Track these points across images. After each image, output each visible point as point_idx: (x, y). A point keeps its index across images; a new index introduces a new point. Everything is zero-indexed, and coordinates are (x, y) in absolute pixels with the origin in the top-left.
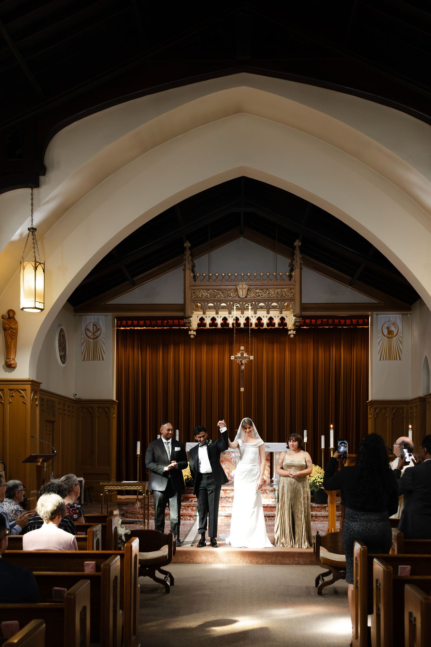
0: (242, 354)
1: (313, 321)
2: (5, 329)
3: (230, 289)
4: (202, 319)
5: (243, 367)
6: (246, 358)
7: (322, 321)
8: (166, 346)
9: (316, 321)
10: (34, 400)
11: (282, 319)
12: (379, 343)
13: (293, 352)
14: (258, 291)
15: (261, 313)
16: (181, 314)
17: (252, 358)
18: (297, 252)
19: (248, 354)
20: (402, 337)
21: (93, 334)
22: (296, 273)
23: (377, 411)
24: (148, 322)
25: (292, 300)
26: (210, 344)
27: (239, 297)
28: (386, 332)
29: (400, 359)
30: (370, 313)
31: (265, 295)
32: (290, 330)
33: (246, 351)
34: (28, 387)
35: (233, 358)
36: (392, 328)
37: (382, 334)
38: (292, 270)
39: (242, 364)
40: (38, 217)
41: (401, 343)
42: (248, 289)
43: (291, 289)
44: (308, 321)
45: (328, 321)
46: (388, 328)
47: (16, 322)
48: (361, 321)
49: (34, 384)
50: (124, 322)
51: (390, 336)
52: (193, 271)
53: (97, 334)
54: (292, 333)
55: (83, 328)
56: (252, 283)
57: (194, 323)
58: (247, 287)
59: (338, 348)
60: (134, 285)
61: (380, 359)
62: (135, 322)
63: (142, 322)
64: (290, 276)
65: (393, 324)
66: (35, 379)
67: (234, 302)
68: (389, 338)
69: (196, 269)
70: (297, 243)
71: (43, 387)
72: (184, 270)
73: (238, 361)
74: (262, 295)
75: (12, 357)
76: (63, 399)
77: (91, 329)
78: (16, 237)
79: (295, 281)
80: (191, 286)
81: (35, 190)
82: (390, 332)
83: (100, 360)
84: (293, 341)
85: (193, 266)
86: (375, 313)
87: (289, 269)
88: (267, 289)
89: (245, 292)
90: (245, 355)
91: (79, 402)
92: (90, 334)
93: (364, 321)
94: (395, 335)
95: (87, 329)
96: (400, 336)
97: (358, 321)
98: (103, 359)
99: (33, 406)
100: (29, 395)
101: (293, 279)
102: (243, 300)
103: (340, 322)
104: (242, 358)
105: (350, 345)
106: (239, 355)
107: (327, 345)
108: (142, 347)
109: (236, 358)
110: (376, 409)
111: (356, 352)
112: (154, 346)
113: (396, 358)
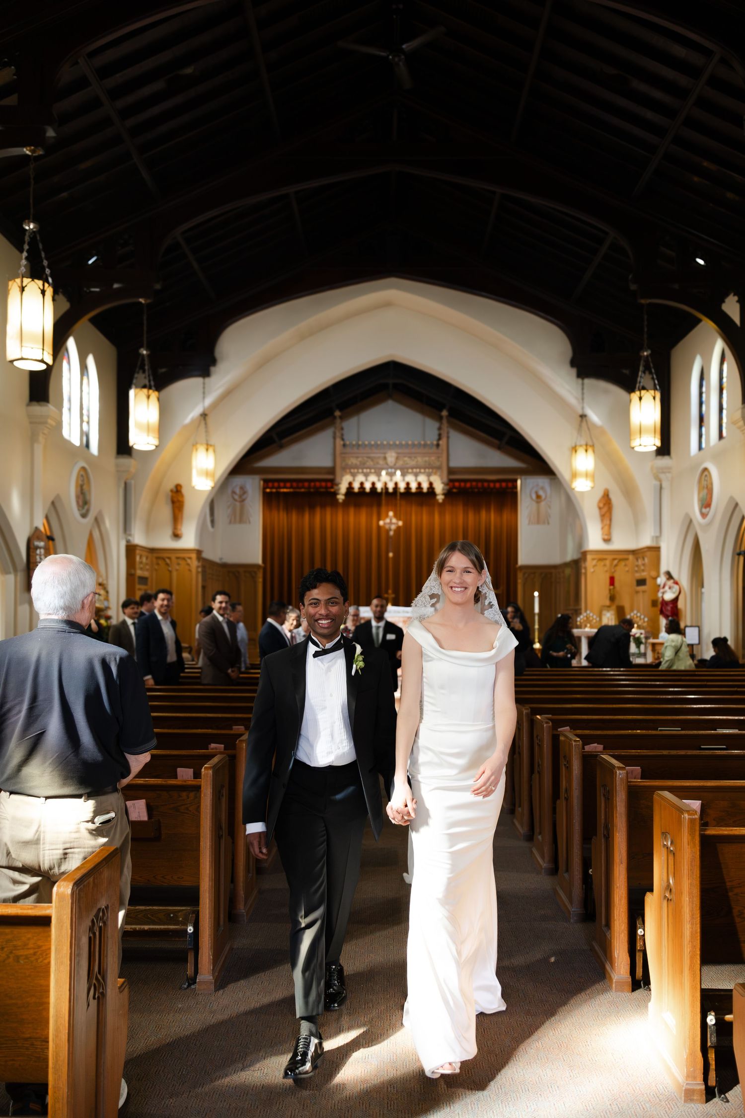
0: (391, 520)
1: (462, 484)
2: (173, 502)
3: (379, 458)
4: (350, 484)
5: (392, 533)
6: (394, 524)
7: (471, 484)
8: (312, 507)
10: (198, 567)
11: (431, 484)
13: (442, 514)
14: (406, 459)
15: (410, 478)
16: (330, 477)
17: (400, 523)
18: (445, 421)
19: (396, 520)
21: (240, 496)
22: (443, 442)
23: (526, 575)
24: (295, 484)
25: (439, 468)
26: (357, 506)
27: (388, 464)
28: (534, 496)
30: (519, 477)
31: (412, 463)
32: (439, 495)
33: (395, 516)
34: (194, 556)
35: (381, 523)
36: (541, 493)
38: (440, 438)
39: (390, 530)
40: (208, 401)
42: (397, 457)
43: (439, 457)
44: (457, 484)
45: (477, 484)
46: (537, 493)
47: (182, 496)
48: (510, 485)
49: (199, 552)
50: (270, 485)
51: (539, 500)
52: (343, 439)
53: (244, 497)
54: (440, 498)
55: (230, 491)
56: (400, 451)
57: (343, 488)
58: (396, 455)
59: (488, 510)
60: (281, 447)
62: (282, 484)
63: (288, 485)
64: (438, 445)
66: (197, 547)
67: (382, 469)
69: (345, 437)
70: (445, 413)
71: (205, 555)
72: (334, 438)
73: (387, 527)
74: (410, 463)
75: (179, 527)
76: (212, 564)
77: (238, 491)
78: (188, 420)
79: (442, 450)
80: (341, 453)
81: (207, 380)
82: (538, 497)
83: (246, 523)
84: (442, 505)
85: (342, 435)
86: (523, 477)
87: (436, 437)
88: (415, 457)
89: (394, 459)
90: (394, 520)
91: (225, 566)
92: (236, 497)
93: (513, 485)
95: (234, 492)
97: (507, 485)
98: (248, 522)
99: (198, 572)
100: (194, 563)
101: (440, 448)
102: (391, 468)
103: (489, 485)
104: (391, 523)
105: (500, 509)
106: (388, 521)
107: (477, 509)
108: (288, 509)
109: (385, 524)
110: (524, 574)
111: (506, 515)
112: (300, 509)
113: (544, 523)
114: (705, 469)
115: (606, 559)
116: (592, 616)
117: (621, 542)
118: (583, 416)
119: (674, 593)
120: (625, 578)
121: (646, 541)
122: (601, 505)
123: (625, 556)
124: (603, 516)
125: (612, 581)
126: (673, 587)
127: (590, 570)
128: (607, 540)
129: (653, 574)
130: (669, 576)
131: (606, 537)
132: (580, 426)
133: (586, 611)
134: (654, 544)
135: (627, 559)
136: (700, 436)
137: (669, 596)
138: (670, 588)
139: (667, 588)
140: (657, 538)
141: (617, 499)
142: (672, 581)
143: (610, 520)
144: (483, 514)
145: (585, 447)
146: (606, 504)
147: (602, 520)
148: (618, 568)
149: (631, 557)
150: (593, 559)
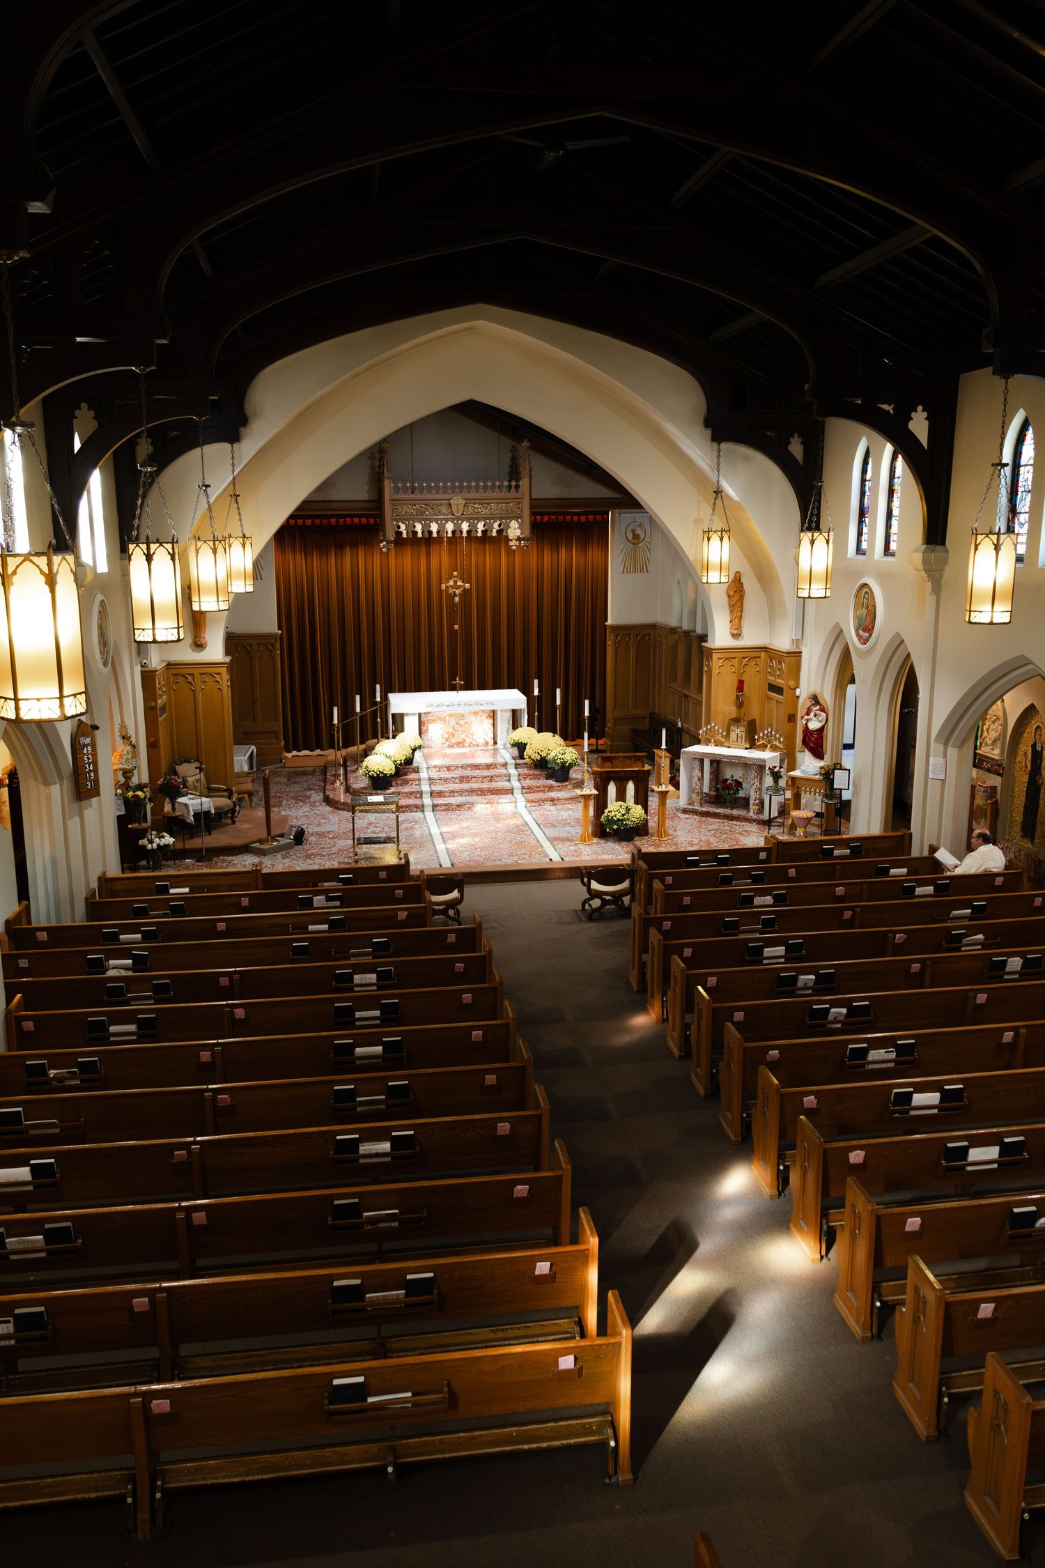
0: (455, 582)
1: (538, 518)
3: (441, 504)
5: (457, 599)
6: (460, 587)
7: (549, 518)
9: (542, 519)
12: (622, 551)
14: (476, 506)
16: (366, 513)
17: (467, 585)
19: (463, 582)
20: (650, 543)
22: (524, 482)
23: (619, 638)
24: (317, 522)
25: (519, 517)
27: (453, 515)
28: (630, 536)
29: (647, 571)
30: (610, 509)
31: (485, 511)
32: (511, 540)
34: (223, 671)
35: (443, 584)
36: (639, 531)
37: (625, 539)
39: (455, 595)
41: (649, 550)
42: (465, 505)
43: (518, 503)
45: (557, 518)
46: (633, 531)
48: (599, 518)
51: (636, 541)
54: (515, 544)
56: (468, 495)
58: (464, 502)
59: (569, 548)
61: (623, 572)
63: (309, 522)
65: (640, 526)
67: (447, 520)
68: (634, 544)
70: (526, 444)
72: (381, 477)
73: (450, 590)
74: (482, 511)
75: (202, 635)
79: (523, 494)
80: (392, 500)
82: (636, 536)
83: (257, 579)
86: (613, 510)
88: (488, 504)
89: (461, 507)
90: (460, 583)
93: (603, 517)
94: (642, 539)
96: (648, 542)
97: (595, 518)
98: (261, 578)
101: (520, 491)
102: (458, 519)
103: (572, 519)
104: (456, 586)
105: (584, 546)
106: (451, 583)
107: (555, 547)
108: (306, 552)
109: (447, 587)
110: (617, 636)
111: (593, 554)
112: (324, 550)
113: (641, 571)
114: (865, 585)
115: (735, 658)
116: (718, 730)
117: (751, 638)
118: (718, 492)
119: (820, 721)
120: (754, 683)
121: (783, 643)
122: (732, 593)
123: (757, 654)
124: (732, 607)
125: (741, 686)
126: (820, 715)
127: (715, 670)
128: (736, 636)
129: (792, 683)
130: (815, 700)
131: (736, 632)
132: (714, 504)
133: (708, 722)
134: (794, 649)
135: (759, 657)
136: (860, 533)
137: (814, 725)
138: (815, 716)
139: (812, 715)
140: (797, 642)
141: (750, 584)
142: (818, 707)
143: (742, 611)
144: (563, 553)
145: (719, 533)
146: (736, 590)
147: (731, 612)
148: (746, 669)
149: (763, 654)
150: (719, 659)
